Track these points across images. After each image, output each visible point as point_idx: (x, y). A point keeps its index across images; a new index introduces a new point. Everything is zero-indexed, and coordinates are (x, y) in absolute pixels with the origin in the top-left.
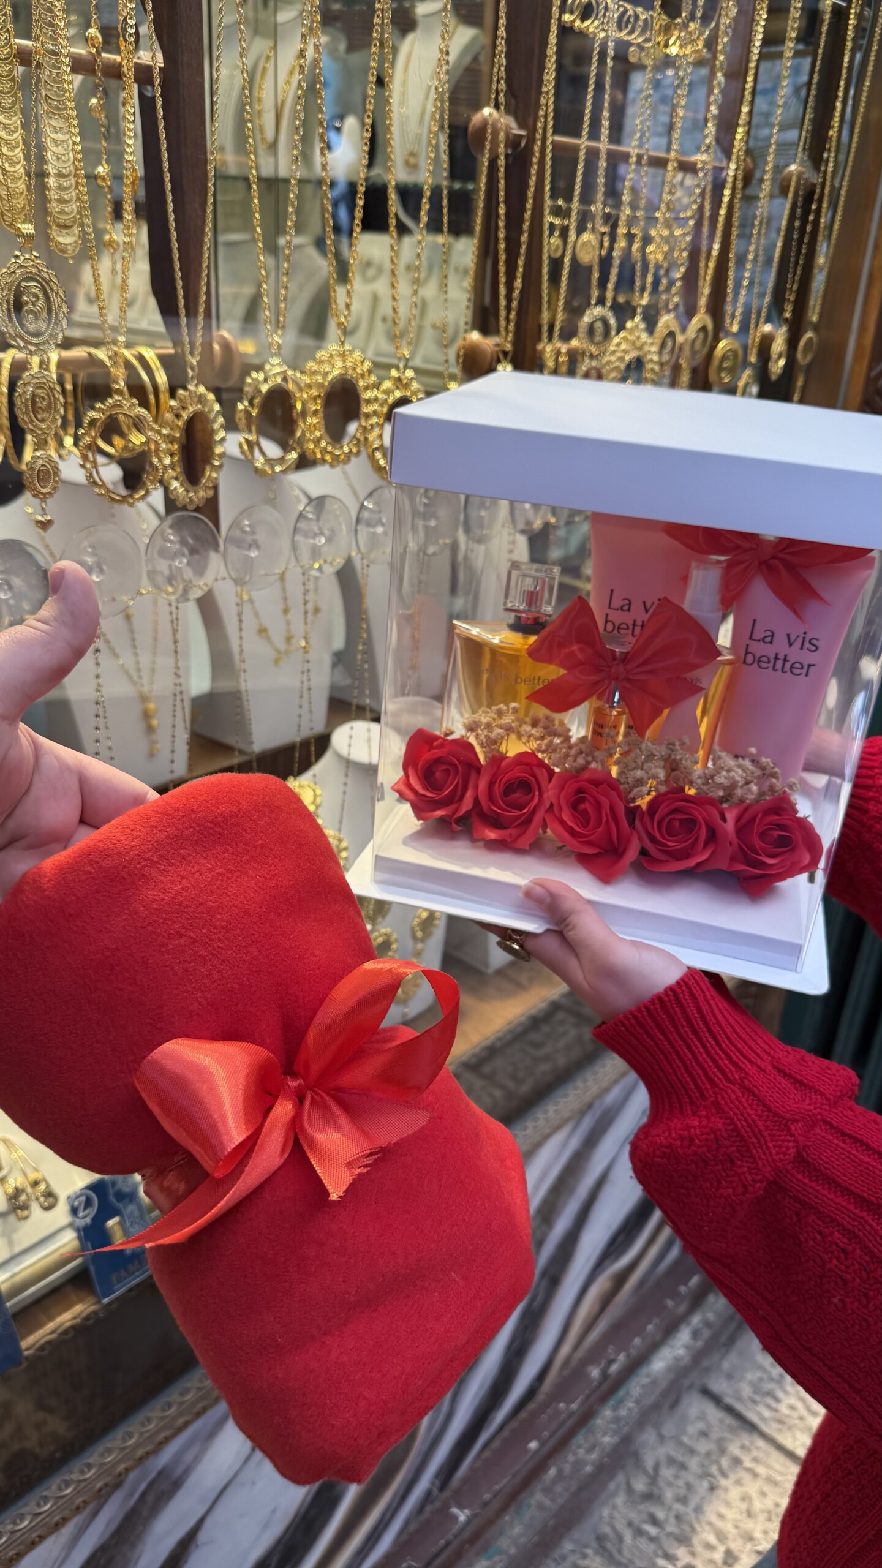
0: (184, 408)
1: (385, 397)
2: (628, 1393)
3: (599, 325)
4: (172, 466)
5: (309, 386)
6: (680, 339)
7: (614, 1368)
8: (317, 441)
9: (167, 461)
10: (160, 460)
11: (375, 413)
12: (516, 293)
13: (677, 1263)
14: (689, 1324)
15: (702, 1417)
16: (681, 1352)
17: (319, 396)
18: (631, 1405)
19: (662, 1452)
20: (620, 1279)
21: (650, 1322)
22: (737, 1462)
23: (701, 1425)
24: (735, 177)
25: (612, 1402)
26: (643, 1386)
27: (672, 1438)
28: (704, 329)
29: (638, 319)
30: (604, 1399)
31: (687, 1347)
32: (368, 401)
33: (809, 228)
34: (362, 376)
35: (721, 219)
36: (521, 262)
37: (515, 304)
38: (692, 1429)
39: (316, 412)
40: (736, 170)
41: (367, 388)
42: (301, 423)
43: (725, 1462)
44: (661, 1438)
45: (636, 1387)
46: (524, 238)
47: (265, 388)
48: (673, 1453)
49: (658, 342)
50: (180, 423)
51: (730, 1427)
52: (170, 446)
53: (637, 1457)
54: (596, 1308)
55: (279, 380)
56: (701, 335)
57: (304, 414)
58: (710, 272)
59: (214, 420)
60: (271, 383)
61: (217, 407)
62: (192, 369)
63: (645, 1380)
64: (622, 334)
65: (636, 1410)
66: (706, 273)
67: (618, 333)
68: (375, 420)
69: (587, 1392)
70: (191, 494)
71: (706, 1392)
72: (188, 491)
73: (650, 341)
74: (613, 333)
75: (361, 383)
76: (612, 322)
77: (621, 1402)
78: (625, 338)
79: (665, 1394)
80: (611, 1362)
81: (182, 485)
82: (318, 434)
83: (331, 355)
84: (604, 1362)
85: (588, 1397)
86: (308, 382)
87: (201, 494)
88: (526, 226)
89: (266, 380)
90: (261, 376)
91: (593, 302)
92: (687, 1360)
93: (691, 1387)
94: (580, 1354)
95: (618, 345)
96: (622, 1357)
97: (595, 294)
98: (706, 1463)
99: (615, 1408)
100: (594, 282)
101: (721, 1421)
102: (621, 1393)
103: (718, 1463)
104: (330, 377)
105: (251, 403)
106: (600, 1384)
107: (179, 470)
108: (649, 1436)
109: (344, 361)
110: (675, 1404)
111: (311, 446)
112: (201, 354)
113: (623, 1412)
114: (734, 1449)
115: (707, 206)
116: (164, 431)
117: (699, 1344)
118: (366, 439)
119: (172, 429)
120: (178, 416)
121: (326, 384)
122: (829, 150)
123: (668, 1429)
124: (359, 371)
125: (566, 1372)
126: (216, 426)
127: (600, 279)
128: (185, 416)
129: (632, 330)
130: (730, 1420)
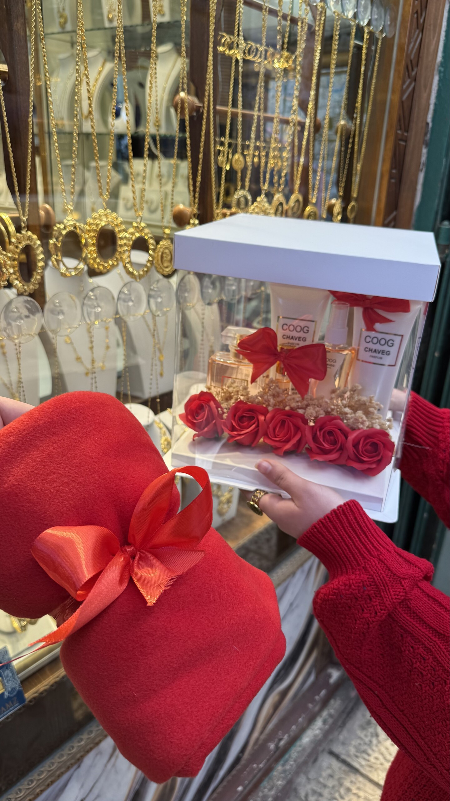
0: (20, 243)
1: (130, 236)
2: (290, 757)
3: (242, 200)
4: (14, 273)
5: (89, 231)
6: (285, 207)
7: (282, 743)
8: (94, 259)
9: (11, 270)
10: (7, 270)
11: (125, 244)
12: (198, 184)
13: (314, 684)
14: (321, 717)
15: (330, 767)
16: (318, 732)
17: (95, 236)
18: (292, 763)
19: (309, 787)
20: (284, 694)
21: (300, 717)
22: (348, 790)
23: (329, 771)
24: (310, 126)
25: (282, 762)
26: (298, 752)
27: (314, 779)
28: (298, 201)
29: (263, 196)
30: (277, 760)
31: (320, 729)
32: (121, 238)
33: (349, 151)
34: (117, 225)
35: (304, 147)
36: (200, 168)
37: (198, 189)
38: (324, 774)
39: (93, 244)
40: (310, 122)
41: (120, 232)
42: (85, 250)
43: (342, 791)
44: (308, 779)
45: (294, 752)
46: (201, 156)
47: (64, 232)
48: (315, 788)
49: (274, 208)
50: (18, 251)
51: (344, 771)
52: (13, 262)
53: (296, 790)
54: (271, 711)
55: (72, 228)
56: (297, 204)
57: (86, 245)
58: (300, 173)
59: (37, 248)
60: (68, 230)
61: (38, 242)
62: (24, 222)
63: (299, 749)
64: (255, 204)
65: (294, 766)
66: (297, 173)
67: (253, 203)
68: (126, 248)
69: (268, 757)
70: (26, 287)
71: (332, 753)
72: (23, 285)
73: (269, 207)
74: (250, 203)
75: (117, 230)
76: (249, 197)
77: (287, 761)
78: (257, 206)
79: (309, 756)
80: (280, 740)
81: (20, 282)
82: (95, 255)
83: (100, 215)
84: (276, 740)
85: (268, 760)
86: (89, 229)
87: (31, 287)
88: (202, 150)
89: (65, 228)
90: (62, 226)
91: (239, 188)
92: (320, 736)
93: (323, 751)
94: (263, 737)
95: (253, 210)
96: (286, 737)
97: (239, 184)
98: (333, 792)
99: (283, 765)
100: (239, 178)
101: (340, 769)
102: (287, 756)
103: (338, 791)
104: (100, 227)
105: (57, 239)
106: (275, 752)
107: (18, 274)
108: (302, 779)
109: (107, 218)
110: (315, 761)
111: (92, 262)
112: (28, 215)
113: (288, 767)
114: (347, 784)
115: (296, 140)
116: (9, 255)
117: (327, 727)
118: (121, 257)
119: (13, 254)
120: (17, 247)
121: (98, 230)
122: (357, 113)
123: (312, 775)
124: (115, 223)
125: (256, 747)
126: (38, 252)
127: (242, 176)
128: (21, 247)
129: (260, 202)
130: (344, 768)
